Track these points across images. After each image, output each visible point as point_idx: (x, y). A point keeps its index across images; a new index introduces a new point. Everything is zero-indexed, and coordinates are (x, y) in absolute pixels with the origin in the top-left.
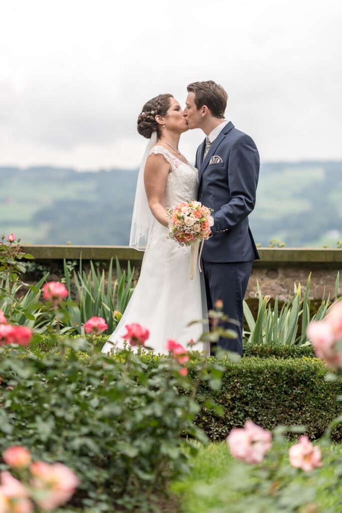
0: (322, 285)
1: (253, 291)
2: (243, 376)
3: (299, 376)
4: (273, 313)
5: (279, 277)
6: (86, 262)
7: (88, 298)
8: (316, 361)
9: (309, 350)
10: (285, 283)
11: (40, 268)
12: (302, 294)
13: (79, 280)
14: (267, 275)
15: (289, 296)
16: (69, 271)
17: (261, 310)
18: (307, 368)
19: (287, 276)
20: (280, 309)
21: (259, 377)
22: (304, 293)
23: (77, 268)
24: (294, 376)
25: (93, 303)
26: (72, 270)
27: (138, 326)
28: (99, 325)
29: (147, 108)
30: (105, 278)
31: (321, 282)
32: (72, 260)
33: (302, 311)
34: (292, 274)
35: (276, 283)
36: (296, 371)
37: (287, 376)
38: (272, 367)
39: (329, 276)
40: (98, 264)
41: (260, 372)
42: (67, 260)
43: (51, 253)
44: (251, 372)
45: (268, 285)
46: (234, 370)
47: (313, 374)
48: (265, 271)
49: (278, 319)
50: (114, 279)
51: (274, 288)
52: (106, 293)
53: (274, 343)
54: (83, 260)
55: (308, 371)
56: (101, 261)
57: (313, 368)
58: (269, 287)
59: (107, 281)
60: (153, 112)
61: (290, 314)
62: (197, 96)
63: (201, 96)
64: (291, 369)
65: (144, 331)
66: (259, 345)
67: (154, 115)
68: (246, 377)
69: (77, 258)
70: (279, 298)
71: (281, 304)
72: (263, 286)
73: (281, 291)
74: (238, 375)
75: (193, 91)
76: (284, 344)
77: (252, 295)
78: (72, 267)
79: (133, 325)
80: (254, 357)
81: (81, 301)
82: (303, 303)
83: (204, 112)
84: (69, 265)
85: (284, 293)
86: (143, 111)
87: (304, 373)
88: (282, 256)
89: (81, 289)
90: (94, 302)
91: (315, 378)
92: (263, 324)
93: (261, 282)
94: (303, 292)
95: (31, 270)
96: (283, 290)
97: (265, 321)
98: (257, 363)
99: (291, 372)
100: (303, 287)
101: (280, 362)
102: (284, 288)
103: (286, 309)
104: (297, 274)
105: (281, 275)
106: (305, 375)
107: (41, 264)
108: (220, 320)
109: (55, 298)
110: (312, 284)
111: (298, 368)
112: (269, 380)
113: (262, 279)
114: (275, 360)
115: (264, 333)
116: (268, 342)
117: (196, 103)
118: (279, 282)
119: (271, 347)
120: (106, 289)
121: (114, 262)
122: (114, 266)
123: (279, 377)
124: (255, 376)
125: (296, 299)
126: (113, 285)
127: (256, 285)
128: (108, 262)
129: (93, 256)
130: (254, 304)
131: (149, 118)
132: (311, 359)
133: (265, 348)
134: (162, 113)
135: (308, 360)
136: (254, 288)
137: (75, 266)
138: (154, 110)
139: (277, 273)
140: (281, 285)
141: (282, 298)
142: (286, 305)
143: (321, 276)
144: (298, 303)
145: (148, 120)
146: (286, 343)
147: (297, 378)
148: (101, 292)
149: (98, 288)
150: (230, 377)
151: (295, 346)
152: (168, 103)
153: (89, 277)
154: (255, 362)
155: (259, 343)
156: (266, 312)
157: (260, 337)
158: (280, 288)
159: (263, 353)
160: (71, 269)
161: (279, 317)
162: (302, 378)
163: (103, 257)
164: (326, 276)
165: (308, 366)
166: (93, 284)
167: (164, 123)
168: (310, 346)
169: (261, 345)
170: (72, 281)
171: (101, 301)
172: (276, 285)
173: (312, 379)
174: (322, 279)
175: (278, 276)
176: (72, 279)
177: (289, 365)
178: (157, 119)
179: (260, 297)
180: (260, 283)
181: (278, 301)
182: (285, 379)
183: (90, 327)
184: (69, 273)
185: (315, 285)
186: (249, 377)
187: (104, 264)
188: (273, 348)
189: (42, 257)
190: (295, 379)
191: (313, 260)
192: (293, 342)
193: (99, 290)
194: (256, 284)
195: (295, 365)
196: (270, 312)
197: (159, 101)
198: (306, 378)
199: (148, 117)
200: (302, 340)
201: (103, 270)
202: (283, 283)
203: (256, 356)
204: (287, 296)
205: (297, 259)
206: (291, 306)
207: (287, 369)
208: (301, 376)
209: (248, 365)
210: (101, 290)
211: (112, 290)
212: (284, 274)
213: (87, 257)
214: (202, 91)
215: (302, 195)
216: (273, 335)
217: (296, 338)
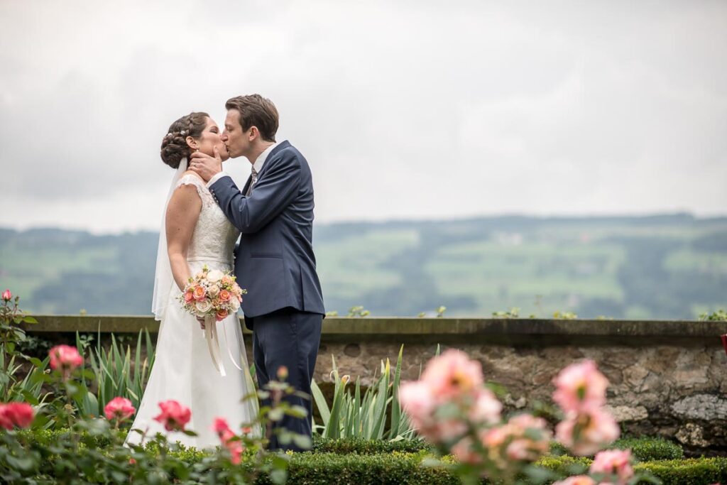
0: (417, 365)
1: (327, 373)
2: (315, 478)
3: (388, 476)
4: (354, 401)
5: (362, 355)
6: (106, 337)
7: (108, 382)
8: (411, 457)
9: (401, 447)
10: (370, 362)
11: (45, 344)
12: (391, 376)
13: (97, 360)
14: (346, 352)
15: (374, 379)
16: (83, 348)
17: (338, 396)
18: (398, 465)
19: (371, 353)
20: (362, 397)
21: (336, 477)
22: (394, 376)
23: (93, 344)
24: (382, 476)
25: (115, 388)
26: (88, 347)
27: (176, 404)
28: (123, 408)
29: (175, 128)
30: (131, 358)
31: (416, 361)
32: (87, 334)
33: (392, 398)
34: (378, 351)
35: (358, 363)
36: (384, 470)
37: (372, 476)
38: (353, 465)
39: (426, 353)
40: (121, 339)
41: (337, 471)
42: (81, 334)
43: (59, 324)
44: (325, 472)
45: (348, 365)
46: (303, 469)
47: (406, 473)
48: (343, 347)
49: (361, 409)
50: (143, 359)
51: (354, 369)
52: (132, 377)
53: (356, 438)
54: (101, 333)
55: (400, 469)
56: (125, 334)
57: (407, 465)
58: (349, 368)
59: (134, 361)
60: (183, 132)
61: (376, 401)
62: (241, 114)
63: (247, 114)
64: (377, 468)
65: (183, 410)
66: (335, 440)
67: (185, 136)
68: (319, 478)
69: (94, 330)
70: (362, 383)
71: (364, 390)
72: (341, 366)
73: (364, 373)
74: (308, 476)
75: (237, 109)
76: (368, 439)
77: (326, 378)
78: (87, 342)
79: (169, 402)
80: (329, 453)
81: (99, 387)
82: (392, 388)
83: (252, 135)
84: (83, 339)
85: (367, 376)
86: (169, 132)
87: (395, 472)
88: (365, 327)
89: (99, 372)
90: (117, 388)
91: (409, 479)
92: (340, 414)
93: (338, 361)
94: (393, 373)
95: (33, 347)
96: (366, 371)
97: (342, 409)
98: (333, 460)
99: (378, 470)
100: (392, 368)
101: (364, 459)
102: (367, 369)
103: (371, 394)
104: (384, 351)
105: (363, 351)
106: (395, 475)
107: (45, 339)
108: (284, 392)
109: (65, 366)
110: (404, 364)
111: (386, 466)
112: (348, 482)
113: (339, 358)
114: (356, 456)
115: (342, 426)
116: (348, 436)
117: (241, 123)
118: (361, 361)
119: (352, 443)
120: (132, 372)
121: (144, 335)
122: (144, 342)
123: (362, 477)
124: (330, 476)
125: (384, 381)
126: (142, 367)
127: (331, 365)
128: (135, 336)
129: (115, 327)
130: (328, 389)
131: (178, 140)
132: (403, 454)
133: (343, 445)
134: (195, 135)
135: (400, 456)
136: (329, 370)
137: (90, 342)
138: (185, 130)
139: (359, 349)
140: (364, 365)
141: (366, 381)
142: (371, 390)
143: (416, 353)
144: (387, 386)
145: (175, 142)
146: (371, 438)
147: (386, 478)
148: (126, 375)
149: (121, 370)
150: (297, 478)
151: (383, 442)
152: (204, 123)
153: (110, 354)
154: (331, 460)
155: (336, 437)
156: (344, 398)
157: (336, 431)
158: (363, 369)
159: (341, 450)
160: (85, 346)
161: (361, 406)
162: (393, 479)
163: (128, 330)
164: (422, 353)
165: (400, 463)
166: (115, 366)
167: (197, 147)
168: (402, 441)
169: (338, 440)
170: (88, 362)
171: (126, 386)
172: (357, 366)
173: (405, 480)
174: (417, 357)
175: (360, 353)
176: (88, 359)
177: (375, 462)
178: (188, 141)
179: (337, 381)
180: (336, 363)
181: (361, 386)
182: (370, 480)
183: (111, 411)
184: (83, 350)
185: (408, 365)
186: (323, 478)
187: (130, 339)
188: (354, 445)
189: (47, 329)
190: (383, 480)
191: (405, 332)
192: (380, 436)
193: (123, 371)
194: (332, 363)
195: (383, 461)
196: (350, 398)
197: (192, 119)
198: (397, 479)
199: (177, 138)
200: (391, 434)
201: (129, 346)
202: (367, 363)
203: (331, 452)
204: (371, 379)
205: (384, 330)
206: (376, 391)
207: (373, 467)
208: (390, 476)
209: (322, 462)
210: (125, 372)
211: (141, 373)
212: (368, 350)
213: (107, 330)
214: (249, 107)
215: (390, 264)
216: (353, 429)
217: (384, 433)
